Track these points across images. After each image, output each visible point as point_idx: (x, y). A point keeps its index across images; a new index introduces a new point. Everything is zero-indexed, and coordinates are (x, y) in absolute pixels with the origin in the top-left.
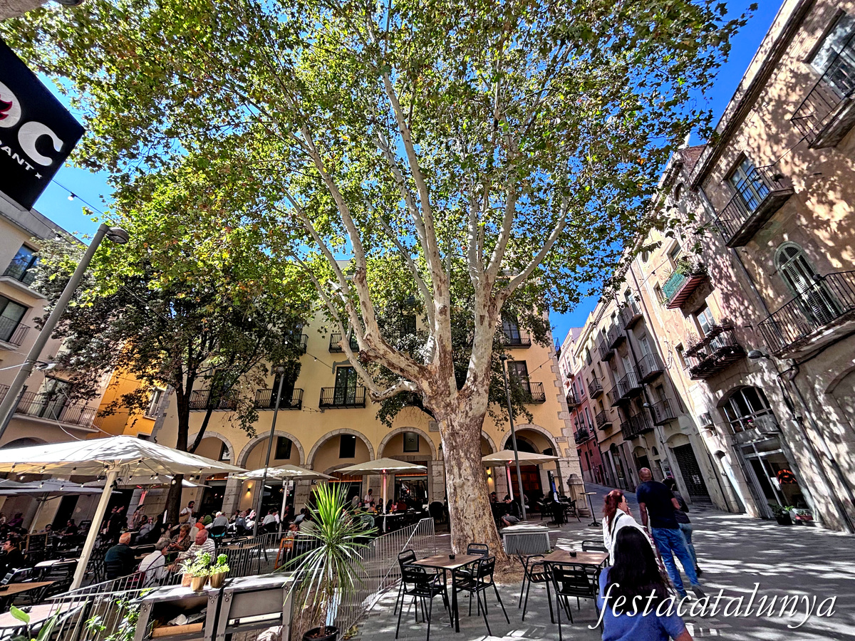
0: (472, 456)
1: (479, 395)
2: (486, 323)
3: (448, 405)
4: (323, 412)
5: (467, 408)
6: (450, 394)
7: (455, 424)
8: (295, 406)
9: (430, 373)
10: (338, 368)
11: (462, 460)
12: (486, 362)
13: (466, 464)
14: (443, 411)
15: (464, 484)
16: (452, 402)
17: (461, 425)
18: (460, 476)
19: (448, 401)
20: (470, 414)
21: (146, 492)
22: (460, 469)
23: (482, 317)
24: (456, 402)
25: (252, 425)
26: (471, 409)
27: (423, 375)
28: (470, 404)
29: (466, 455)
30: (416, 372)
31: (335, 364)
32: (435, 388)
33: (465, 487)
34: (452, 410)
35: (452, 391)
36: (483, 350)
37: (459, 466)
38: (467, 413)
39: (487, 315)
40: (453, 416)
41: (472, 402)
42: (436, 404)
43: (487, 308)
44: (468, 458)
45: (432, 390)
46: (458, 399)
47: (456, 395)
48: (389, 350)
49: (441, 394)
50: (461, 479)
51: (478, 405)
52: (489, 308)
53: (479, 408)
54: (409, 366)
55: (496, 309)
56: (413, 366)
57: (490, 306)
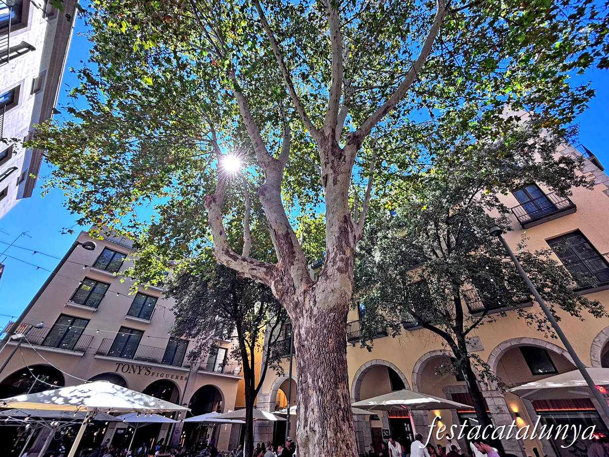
1: (328, 278)
2: (330, 181)
5: (312, 303)
6: (295, 290)
9: (276, 269)
15: (307, 439)
16: (299, 298)
19: (295, 299)
20: (315, 311)
22: (306, 408)
23: (326, 178)
24: (302, 297)
26: (315, 303)
27: (272, 275)
28: (315, 296)
30: (263, 275)
34: (300, 311)
35: (296, 283)
37: (306, 402)
38: (312, 311)
39: (332, 172)
41: (317, 291)
43: (330, 165)
46: (304, 292)
48: (231, 259)
49: (287, 293)
50: (308, 428)
51: (324, 295)
52: (333, 163)
53: (326, 298)
54: (253, 269)
55: (344, 159)
56: (257, 268)
57: (333, 161)
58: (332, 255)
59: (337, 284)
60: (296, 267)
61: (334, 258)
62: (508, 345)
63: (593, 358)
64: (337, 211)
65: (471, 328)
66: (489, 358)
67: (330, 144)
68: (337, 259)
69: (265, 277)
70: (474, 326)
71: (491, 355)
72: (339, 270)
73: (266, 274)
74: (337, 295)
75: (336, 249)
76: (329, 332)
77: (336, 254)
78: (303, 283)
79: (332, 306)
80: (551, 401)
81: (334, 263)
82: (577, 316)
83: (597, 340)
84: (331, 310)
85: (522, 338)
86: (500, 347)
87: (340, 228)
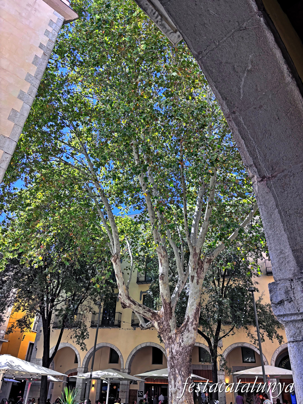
0: (183, 373)
1: (189, 331)
2: (195, 281)
3: (170, 338)
4: (135, 329)
5: (181, 341)
6: (170, 331)
7: (174, 351)
8: (116, 326)
9: (159, 316)
10: (144, 295)
11: (177, 376)
12: (195, 308)
13: (179, 378)
14: (167, 342)
15: (176, 391)
16: (172, 336)
17: (177, 352)
18: (175, 385)
19: (170, 335)
20: (182, 345)
21: (31, 383)
22: (175, 381)
23: (193, 277)
24: (174, 336)
25: (84, 341)
26: (183, 341)
27: (155, 318)
28: (183, 338)
29: (179, 372)
30: (150, 317)
31: (141, 293)
32: (161, 327)
33: (178, 394)
34: (172, 341)
35: (172, 329)
36: (193, 300)
37: (175, 379)
38: (180, 344)
39: (196, 275)
40: (173, 345)
41: (184, 336)
42: (163, 337)
43: (196, 271)
44: (180, 374)
45: (160, 328)
46: (176, 334)
47: (174, 331)
48: (132, 304)
49: (165, 331)
50: (176, 388)
51: (187, 339)
52: (197, 270)
53: (188, 341)
54: (145, 313)
55: (203, 270)
56: (148, 312)
57: (198, 269)
58: (191, 320)
59: (193, 335)
60: (172, 320)
61: (192, 322)
62: (237, 345)
63: (272, 359)
64: (196, 299)
65: (223, 337)
66: (224, 352)
67: (198, 258)
68: (194, 323)
69: (151, 318)
70: (224, 336)
71: (226, 350)
72: (194, 328)
73: (152, 316)
74: (192, 340)
75: (193, 318)
76: (188, 354)
77: (193, 320)
78: (175, 329)
79: (190, 344)
80: (247, 379)
81: (192, 325)
82: (271, 340)
83: (278, 350)
84: (190, 346)
85: (244, 343)
86: (232, 346)
87: (197, 308)
